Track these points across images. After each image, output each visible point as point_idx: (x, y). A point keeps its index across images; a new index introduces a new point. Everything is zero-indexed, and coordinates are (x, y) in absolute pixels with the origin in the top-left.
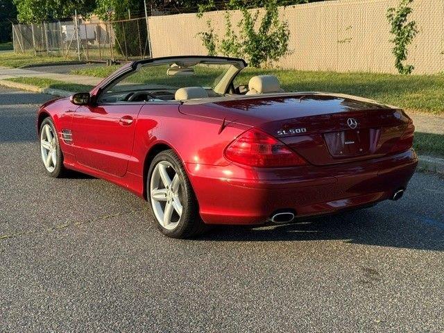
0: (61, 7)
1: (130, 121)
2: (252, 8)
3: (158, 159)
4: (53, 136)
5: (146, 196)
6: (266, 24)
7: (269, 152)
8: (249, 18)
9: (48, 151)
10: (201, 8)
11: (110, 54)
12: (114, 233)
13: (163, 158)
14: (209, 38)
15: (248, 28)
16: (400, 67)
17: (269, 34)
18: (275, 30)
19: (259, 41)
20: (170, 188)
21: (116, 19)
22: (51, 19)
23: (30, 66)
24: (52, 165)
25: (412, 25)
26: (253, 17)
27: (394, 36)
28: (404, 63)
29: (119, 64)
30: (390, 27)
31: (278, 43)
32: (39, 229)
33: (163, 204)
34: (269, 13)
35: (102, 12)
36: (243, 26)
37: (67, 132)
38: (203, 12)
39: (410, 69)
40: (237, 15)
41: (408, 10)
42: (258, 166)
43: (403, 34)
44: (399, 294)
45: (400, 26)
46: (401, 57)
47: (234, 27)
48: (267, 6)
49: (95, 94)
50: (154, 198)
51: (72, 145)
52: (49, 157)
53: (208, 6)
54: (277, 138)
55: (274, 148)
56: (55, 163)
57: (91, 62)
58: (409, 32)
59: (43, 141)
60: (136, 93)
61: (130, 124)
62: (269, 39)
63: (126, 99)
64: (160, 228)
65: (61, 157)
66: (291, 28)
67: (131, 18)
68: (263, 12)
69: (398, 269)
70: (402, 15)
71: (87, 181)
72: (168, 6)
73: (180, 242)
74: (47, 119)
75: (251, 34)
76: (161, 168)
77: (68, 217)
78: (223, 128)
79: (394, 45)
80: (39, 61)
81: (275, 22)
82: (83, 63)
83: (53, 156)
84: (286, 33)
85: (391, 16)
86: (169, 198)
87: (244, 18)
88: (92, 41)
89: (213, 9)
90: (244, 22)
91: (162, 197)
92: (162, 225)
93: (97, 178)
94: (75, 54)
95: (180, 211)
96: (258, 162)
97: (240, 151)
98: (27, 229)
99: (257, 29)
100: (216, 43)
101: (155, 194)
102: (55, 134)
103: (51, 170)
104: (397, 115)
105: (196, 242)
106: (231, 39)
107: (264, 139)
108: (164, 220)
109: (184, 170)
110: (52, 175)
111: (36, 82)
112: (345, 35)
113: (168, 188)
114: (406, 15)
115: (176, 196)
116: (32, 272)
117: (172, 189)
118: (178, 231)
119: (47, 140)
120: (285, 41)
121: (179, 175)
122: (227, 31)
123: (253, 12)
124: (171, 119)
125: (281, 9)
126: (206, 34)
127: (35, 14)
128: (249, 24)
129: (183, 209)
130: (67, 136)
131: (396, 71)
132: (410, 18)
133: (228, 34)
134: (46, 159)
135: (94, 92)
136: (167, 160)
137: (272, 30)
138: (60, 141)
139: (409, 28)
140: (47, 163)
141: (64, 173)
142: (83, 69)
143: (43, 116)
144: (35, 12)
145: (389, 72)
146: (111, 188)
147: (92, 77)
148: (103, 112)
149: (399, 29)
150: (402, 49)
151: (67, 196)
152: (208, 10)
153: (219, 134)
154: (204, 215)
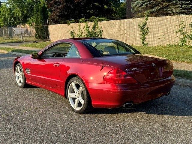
0: (14, 21)
1: (58, 65)
2: (89, 22)
3: (72, 81)
4: (21, 71)
5: (66, 96)
6: (94, 28)
7: (123, 78)
8: (87, 25)
9: (19, 77)
10: (69, 22)
11: (34, 39)
12: (53, 112)
13: (74, 80)
14: (72, 33)
15: (87, 29)
16: (143, 44)
17: (95, 31)
18: (97, 30)
19: (91, 34)
20: (77, 93)
21: (36, 26)
22: (10, 26)
23: (3, 43)
24: (20, 82)
25: (147, 28)
26: (89, 25)
27: (141, 33)
28: (145, 42)
29: (37, 42)
30: (140, 29)
31: (98, 35)
32: (20, 111)
33: (74, 99)
34: (95, 24)
35: (30, 23)
36: (85, 29)
37: (28, 69)
38: (70, 23)
39: (147, 44)
40: (83, 25)
41: (146, 23)
42: (119, 84)
43: (144, 32)
44: (181, 137)
45: (143, 29)
46: (144, 40)
47: (82, 29)
48: (94, 21)
49: (41, 54)
50: (70, 97)
51: (30, 75)
52: (19, 79)
53: (72, 21)
54: (126, 72)
55: (125, 76)
56: (22, 82)
57: (26, 42)
58: (146, 31)
59: (16, 73)
60: (57, 53)
61: (58, 66)
62: (95, 33)
63: (53, 56)
64: (73, 110)
65: (25, 80)
66: (103, 29)
67: (42, 25)
68: (93, 23)
69: (175, 125)
70: (144, 25)
71: (36, 89)
72: (56, 21)
73: (82, 115)
74: (19, 64)
75: (88, 31)
76: (73, 84)
77: (31, 105)
78: (102, 68)
79: (141, 36)
80: (6, 41)
81: (97, 27)
82: (23, 42)
83: (21, 79)
84: (102, 31)
85: (140, 25)
86: (77, 97)
87: (86, 26)
88: (24, 34)
89: (73, 22)
90: (85, 27)
91: (74, 96)
92: (74, 108)
93: (40, 88)
94: (20, 39)
95: (82, 102)
96: (119, 82)
97: (108, 77)
98: (14, 112)
99: (90, 30)
100: (75, 35)
101: (70, 95)
102: (22, 70)
103: (20, 85)
104: (167, 62)
105: (89, 115)
106: (81, 33)
107: (121, 72)
108: (75, 106)
109: (85, 85)
110: (20, 87)
111: (6, 49)
112: (123, 32)
113: (76, 93)
114: (145, 25)
115: (80, 96)
116: (21, 132)
117: (78, 93)
118: (82, 111)
119: (18, 72)
120: (101, 34)
121: (82, 87)
122: (79, 30)
123: (89, 24)
124: (77, 64)
125: (99, 22)
126: (71, 31)
127: (4, 24)
128: (88, 28)
129: (84, 101)
130: (28, 71)
131: (142, 45)
132: (147, 26)
133: (80, 32)
134: (18, 81)
135: (40, 53)
136: (76, 81)
137: (96, 30)
138: (25, 73)
139: (147, 29)
140: (18, 82)
141: (26, 86)
142: (24, 44)
143: (17, 63)
144: (4, 23)
145: (139, 45)
146: (47, 92)
147: (28, 47)
148: (44, 61)
149: (143, 30)
150: (144, 37)
151: (29, 96)
152: (72, 23)
153: (101, 70)
154: (94, 104)
